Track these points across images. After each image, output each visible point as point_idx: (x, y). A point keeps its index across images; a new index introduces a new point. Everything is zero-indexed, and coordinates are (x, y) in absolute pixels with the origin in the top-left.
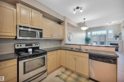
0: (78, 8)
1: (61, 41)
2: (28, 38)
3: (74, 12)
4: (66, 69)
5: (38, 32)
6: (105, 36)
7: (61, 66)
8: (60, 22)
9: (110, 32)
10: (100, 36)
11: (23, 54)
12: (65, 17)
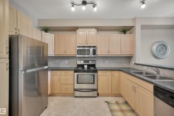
5: (91, 49)
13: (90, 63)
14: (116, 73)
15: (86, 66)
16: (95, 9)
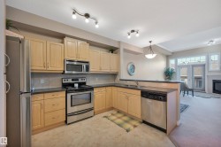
0: (133, 31)
1: (115, 75)
2: (74, 72)
3: (129, 37)
4: (119, 112)
5: (84, 65)
6: (204, 65)
7: (112, 108)
8: (112, 50)
9: (215, 58)
10: (193, 66)
11: (70, 88)
12: (119, 42)
13: (80, 81)
14: (109, 89)
15: (76, 85)
16: (97, 26)
